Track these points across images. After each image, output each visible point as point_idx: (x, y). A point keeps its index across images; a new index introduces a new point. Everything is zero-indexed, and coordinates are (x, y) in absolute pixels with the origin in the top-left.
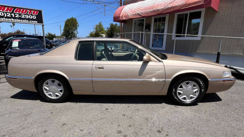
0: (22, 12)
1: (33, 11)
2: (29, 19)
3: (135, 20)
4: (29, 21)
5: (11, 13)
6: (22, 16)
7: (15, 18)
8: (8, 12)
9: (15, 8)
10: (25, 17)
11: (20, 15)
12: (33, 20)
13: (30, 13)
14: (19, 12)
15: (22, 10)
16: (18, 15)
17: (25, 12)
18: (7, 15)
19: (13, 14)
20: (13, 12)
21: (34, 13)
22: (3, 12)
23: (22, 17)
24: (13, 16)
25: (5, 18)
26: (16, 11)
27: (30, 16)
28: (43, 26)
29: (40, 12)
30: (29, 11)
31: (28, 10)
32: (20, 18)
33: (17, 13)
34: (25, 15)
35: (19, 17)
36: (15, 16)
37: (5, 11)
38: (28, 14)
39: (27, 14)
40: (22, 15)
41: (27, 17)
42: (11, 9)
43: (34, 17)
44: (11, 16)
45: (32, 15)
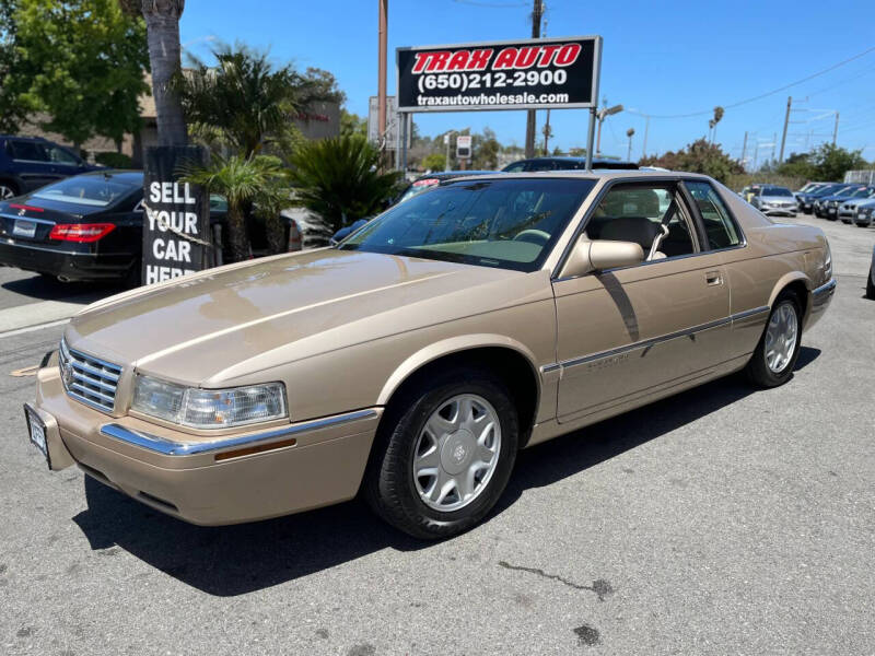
0: (519, 64)
1: (559, 51)
2: (538, 90)
4: (538, 97)
5: (482, 74)
6: (515, 79)
7: (491, 92)
8: (476, 69)
9: (497, 48)
10: (526, 80)
11: (510, 74)
12: (553, 89)
13: (544, 62)
14: (509, 64)
15: (519, 52)
16: (504, 76)
17: (529, 62)
18: (470, 81)
19: (488, 77)
20: (489, 70)
22: (460, 74)
23: (518, 83)
24: (488, 85)
25: (464, 94)
26: (499, 65)
27: (543, 73)
30: (544, 52)
31: (541, 50)
32: (509, 90)
33: (502, 71)
34: (526, 71)
35: (504, 85)
36: (494, 80)
37: (466, 69)
38: (539, 66)
39: (534, 68)
40: (516, 75)
41: (535, 79)
42: (486, 55)
43: (560, 78)
44: (483, 83)
45: (553, 69)
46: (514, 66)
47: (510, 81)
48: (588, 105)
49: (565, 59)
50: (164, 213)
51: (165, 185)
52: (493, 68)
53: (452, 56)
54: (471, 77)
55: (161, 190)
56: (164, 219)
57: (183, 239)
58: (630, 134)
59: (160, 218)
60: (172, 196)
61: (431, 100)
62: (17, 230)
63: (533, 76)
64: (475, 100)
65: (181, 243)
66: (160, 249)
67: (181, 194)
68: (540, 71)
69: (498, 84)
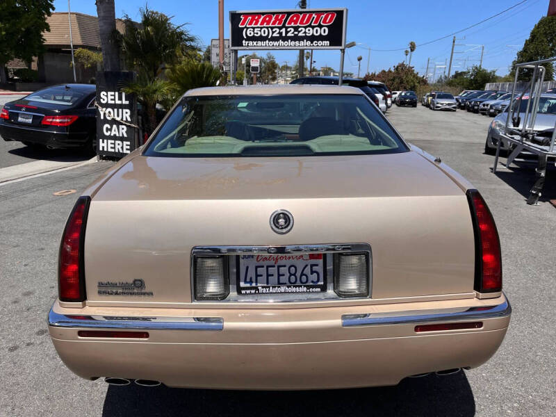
0: (302, 21)
1: (324, 16)
2: (312, 39)
4: (312, 43)
5: (280, 28)
6: (299, 32)
7: (285, 39)
8: (276, 25)
9: (289, 14)
10: (305, 32)
11: (296, 29)
12: (321, 38)
13: (315, 22)
14: (296, 23)
15: (301, 16)
16: (293, 30)
17: (307, 22)
18: (273, 32)
19: (283, 30)
20: (284, 26)
22: (267, 28)
23: (300, 34)
24: (284, 35)
25: (270, 40)
26: (290, 23)
27: (315, 29)
28: (343, 51)
30: (316, 17)
31: (314, 15)
32: (295, 38)
33: (292, 27)
34: (305, 27)
35: (293, 35)
36: (287, 32)
37: (270, 25)
38: (312, 24)
39: (310, 26)
40: (300, 29)
41: (310, 32)
42: (282, 17)
43: (324, 31)
44: (280, 33)
45: (321, 26)
46: (298, 24)
47: (296, 33)
48: (340, 48)
49: (327, 21)
50: (109, 110)
51: (110, 93)
52: (287, 25)
53: (262, 17)
54: (274, 30)
55: (107, 96)
56: (110, 112)
57: (122, 124)
58: (360, 59)
59: (107, 112)
60: (114, 100)
61: (251, 43)
62: (20, 119)
63: (309, 30)
64: (276, 43)
65: (121, 127)
66: (107, 130)
67: (120, 98)
68: (313, 27)
69: (289, 34)
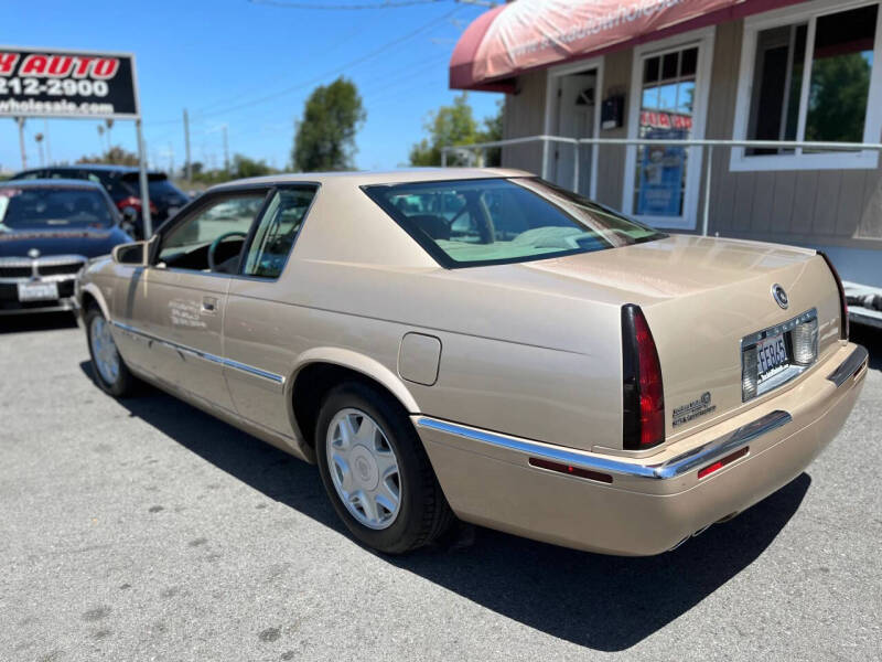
0: (52, 70)
1: (94, 63)
2: (78, 99)
3: (560, 78)
4: (78, 106)
5: (8, 79)
6: (49, 87)
7: (22, 98)
9: (24, 55)
10: (62, 88)
11: (43, 81)
12: (93, 99)
13: (81, 71)
14: (40, 69)
15: (50, 60)
16: (35, 83)
17: (64, 70)
19: (15, 83)
20: (15, 74)
21: (98, 71)
23: (54, 91)
24: (17, 90)
26: (28, 69)
27: (81, 84)
28: (138, 123)
29: (125, 63)
30: (79, 63)
31: (75, 61)
32: (43, 97)
33: (33, 77)
34: (62, 80)
35: (37, 92)
36: (23, 87)
38: (75, 76)
39: (70, 77)
40: (50, 83)
41: (72, 88)
42: (11, 59)
43: (100, 89)
44: (10, 88)
45: (91, 80)
46: (46, 74)
47: (43, 88)
48: (133, 117)
49: (103, 72)
52: (21, 74)
58: (39, 138)
63: (69, 85)
64: (3, 105)
68: (77, 80)
69: (29, 91)
